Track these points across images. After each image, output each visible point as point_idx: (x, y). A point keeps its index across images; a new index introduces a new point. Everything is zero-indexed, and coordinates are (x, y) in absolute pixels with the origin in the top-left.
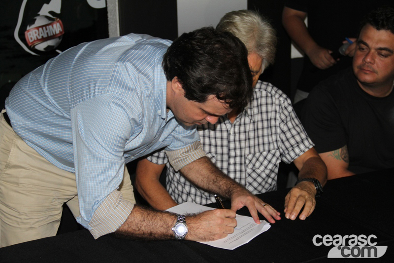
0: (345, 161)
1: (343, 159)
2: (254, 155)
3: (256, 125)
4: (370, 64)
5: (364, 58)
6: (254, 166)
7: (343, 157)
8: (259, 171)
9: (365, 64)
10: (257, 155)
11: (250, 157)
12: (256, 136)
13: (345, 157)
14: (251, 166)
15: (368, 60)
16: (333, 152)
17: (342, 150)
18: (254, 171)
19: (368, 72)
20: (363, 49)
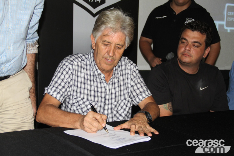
0: (171, 111)
1: (170, 110)
2: (118, 102)
3: (120, 83)
4: (188, 51)
5: (185, 48)
6: (118, 109)
7: (169, 109)
8: (120, 112)
9: (185, 51)
10: (120, 101)
11: (116, 103)
12: (120, 90)
13: (170, 109)
14: (116, 109)
15: (187, 48)
16: (164, 105)
17: (169, 104)
18: (117, 112)
19: (187, 56)
20: (184, 43)
